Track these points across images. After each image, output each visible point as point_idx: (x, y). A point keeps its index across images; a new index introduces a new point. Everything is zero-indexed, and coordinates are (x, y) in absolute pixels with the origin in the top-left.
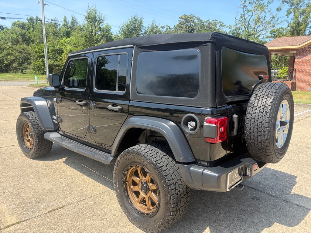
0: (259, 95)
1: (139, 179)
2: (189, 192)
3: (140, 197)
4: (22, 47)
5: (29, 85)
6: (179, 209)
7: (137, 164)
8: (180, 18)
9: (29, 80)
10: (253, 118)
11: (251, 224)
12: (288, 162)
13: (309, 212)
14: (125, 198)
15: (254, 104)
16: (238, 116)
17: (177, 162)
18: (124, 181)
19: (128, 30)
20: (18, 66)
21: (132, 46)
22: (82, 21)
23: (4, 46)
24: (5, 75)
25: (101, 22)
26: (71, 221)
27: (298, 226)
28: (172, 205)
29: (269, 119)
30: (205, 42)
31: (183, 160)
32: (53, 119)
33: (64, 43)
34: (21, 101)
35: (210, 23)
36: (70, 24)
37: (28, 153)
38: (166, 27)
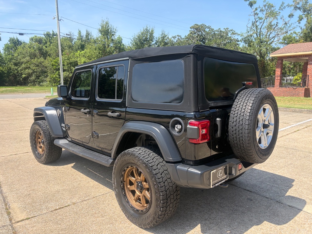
0: (241, 100)
1: (135, 179)
2: (179, 190)
3: (136, 196)
4: (39, 60)
5: (45, 97)
6: (169, 205)
7: (132, 164)
8: (191, 28)
9: (46, 92)
10: (235, 121)
11: (240, 222)
12: (289, 167)
13: (299, 212)
14: (123, 197)
15: (236, 108)
16: (221, 119)
17: (167, 162)
18: (121, 181)
19: (140, 41)
20: (36, 79)
21: (128, 58)
22: (96, 34)
23: (22, 60)
24: (23, 87)
25: (113, 35)
26: (75, 218)
27: (286, 224)
28: (162, 201)
29: (249, 122)
30: (188, 54)
31: (171, 159)
32: (62, 127)
33: (79, 56)
34: (34, 110)
35: (221, 31)
36: (84, 38)
37: (40, 158)
38: (177, 37)
